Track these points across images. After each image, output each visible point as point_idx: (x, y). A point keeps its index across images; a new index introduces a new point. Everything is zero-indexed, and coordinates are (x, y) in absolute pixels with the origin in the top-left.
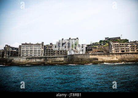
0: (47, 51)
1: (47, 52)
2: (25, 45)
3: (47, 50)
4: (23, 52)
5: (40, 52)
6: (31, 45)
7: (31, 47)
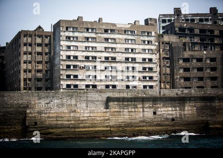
0: (188, 65)
1: (186, 70)
2: (75, 29)
3: (186, 60)
4: (68, 67)
5: (151, 69)
6: (106, 31)
7: (107, 39)
